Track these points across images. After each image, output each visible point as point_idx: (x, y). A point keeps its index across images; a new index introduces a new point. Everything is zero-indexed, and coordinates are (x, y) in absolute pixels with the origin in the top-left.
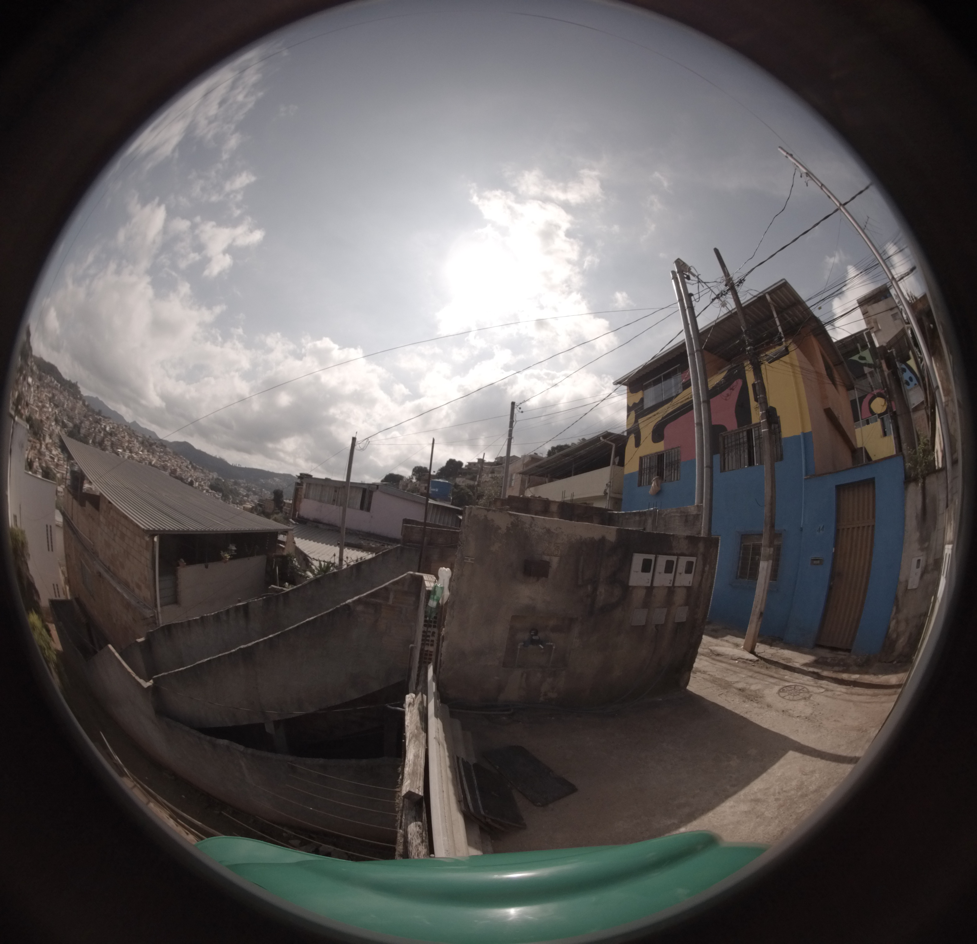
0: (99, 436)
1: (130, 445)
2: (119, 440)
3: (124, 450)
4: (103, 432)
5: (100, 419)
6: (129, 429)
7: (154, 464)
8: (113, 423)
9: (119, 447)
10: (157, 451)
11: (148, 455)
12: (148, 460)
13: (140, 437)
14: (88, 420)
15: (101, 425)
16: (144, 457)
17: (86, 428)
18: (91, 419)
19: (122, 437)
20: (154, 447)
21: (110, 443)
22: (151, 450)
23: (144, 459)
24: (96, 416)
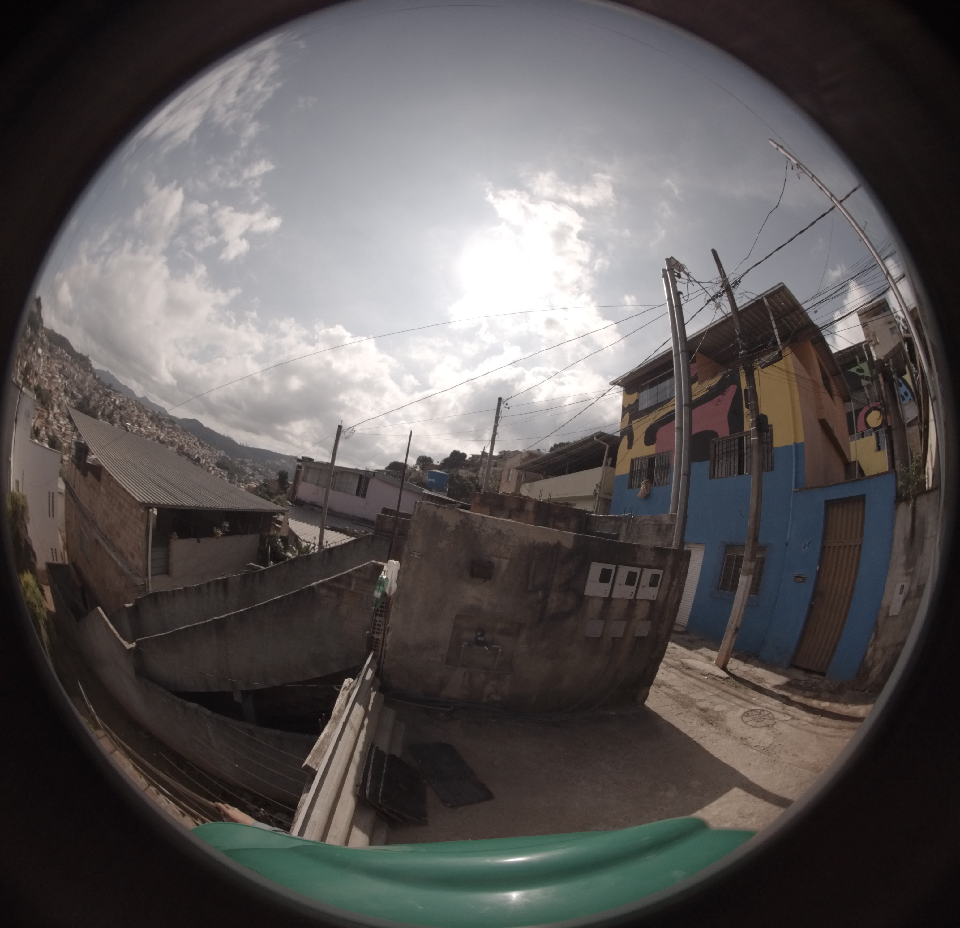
0: (108, 408)
1: (139, 420)
2: (128, 414)
3: (133, 424)
4: (112, 406)
5: (110, 393)
6: (139, 404)
7: (162, 439)
8: (123, 398)
9: (128, 421)
10: (166, 427)
11: (157, 430)
12: (156, 435)
13: (149, 412)
14: (98, 392)
15: (111, 398)
16: (152, 432)
17: (95, 400)
18: (101, 392)
19: (131, 411)
20: (163, 422)
21: (119, 416)
22: (160, 426)
23: (152, 434)
24: (106, 390)
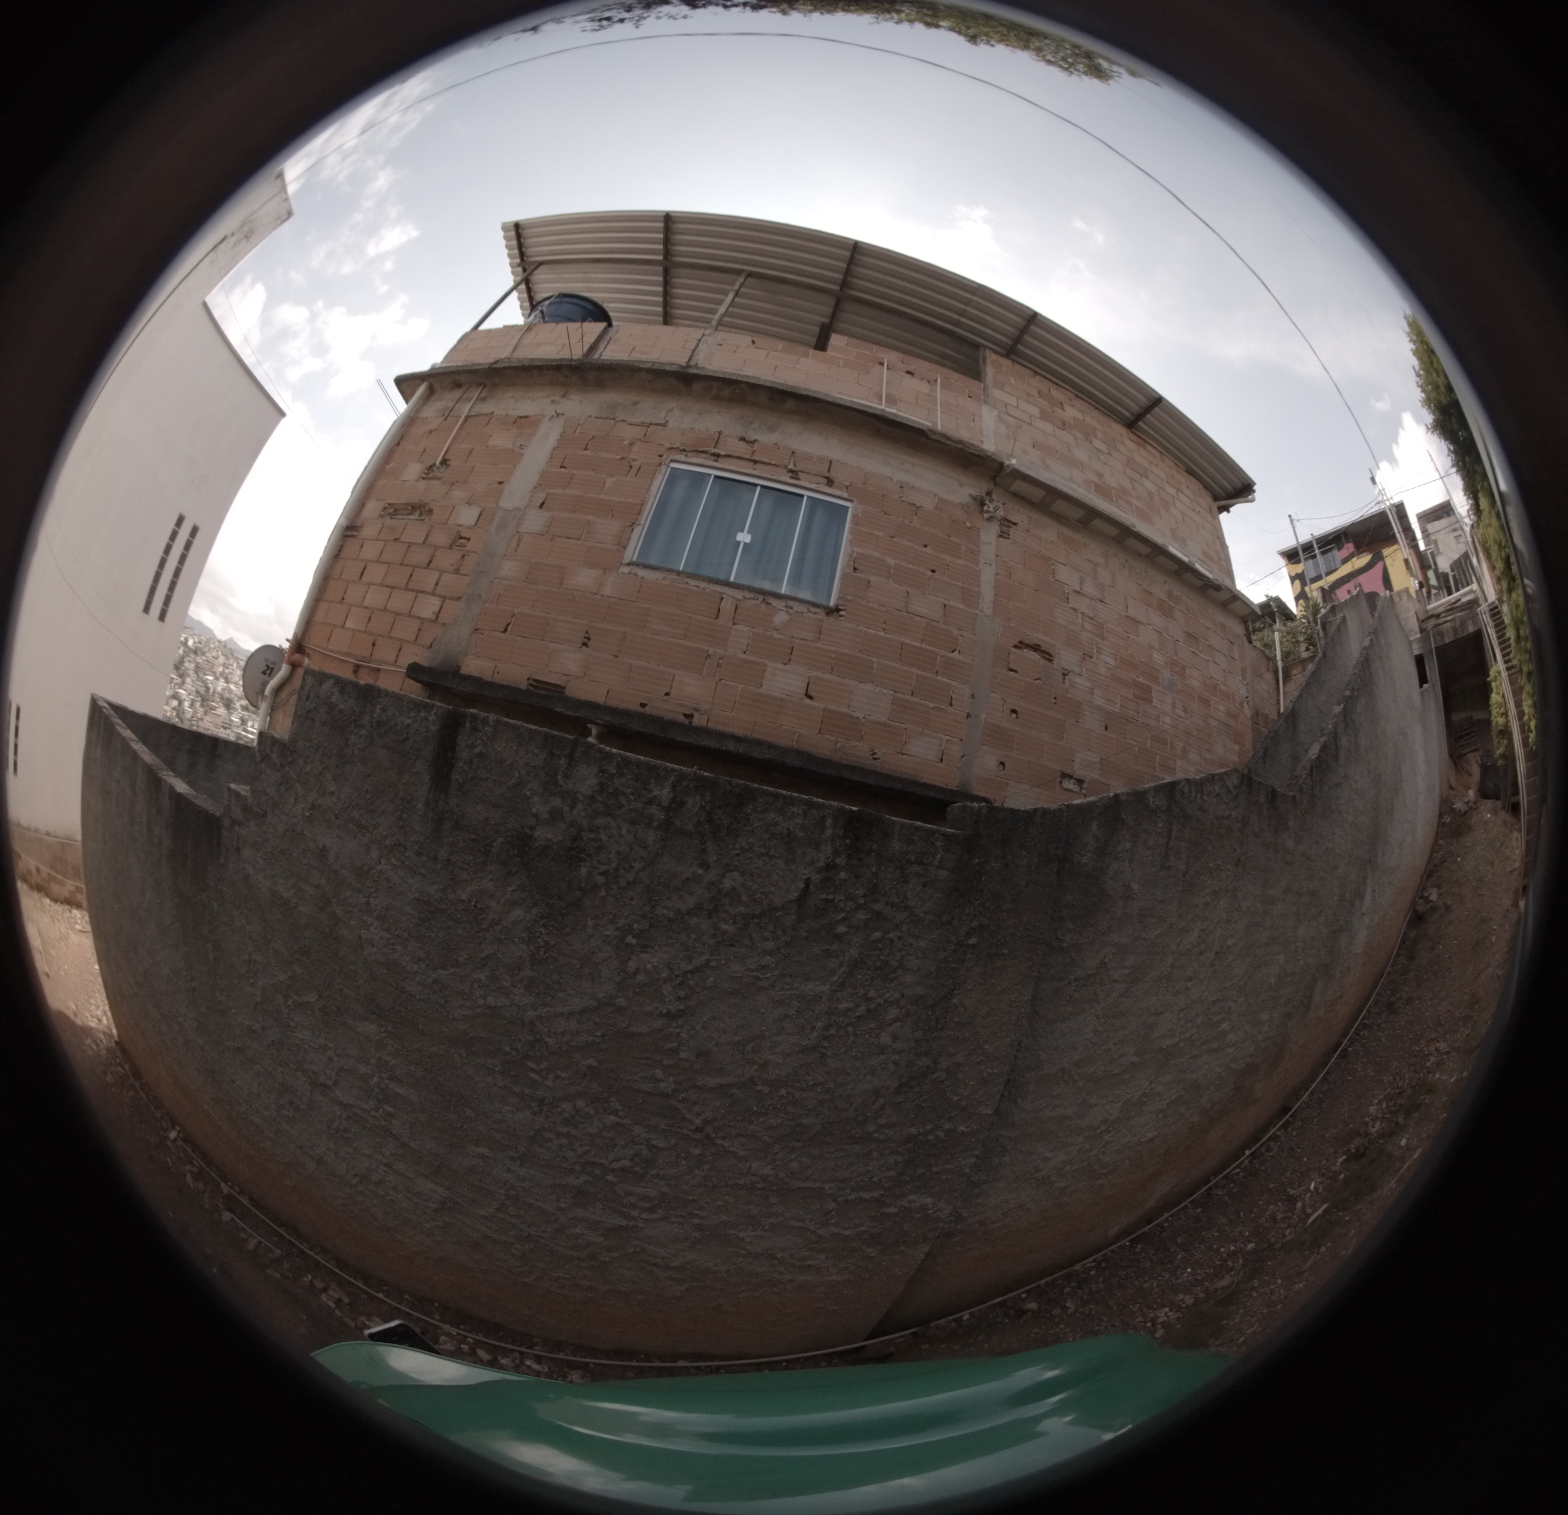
2: (208, 662)
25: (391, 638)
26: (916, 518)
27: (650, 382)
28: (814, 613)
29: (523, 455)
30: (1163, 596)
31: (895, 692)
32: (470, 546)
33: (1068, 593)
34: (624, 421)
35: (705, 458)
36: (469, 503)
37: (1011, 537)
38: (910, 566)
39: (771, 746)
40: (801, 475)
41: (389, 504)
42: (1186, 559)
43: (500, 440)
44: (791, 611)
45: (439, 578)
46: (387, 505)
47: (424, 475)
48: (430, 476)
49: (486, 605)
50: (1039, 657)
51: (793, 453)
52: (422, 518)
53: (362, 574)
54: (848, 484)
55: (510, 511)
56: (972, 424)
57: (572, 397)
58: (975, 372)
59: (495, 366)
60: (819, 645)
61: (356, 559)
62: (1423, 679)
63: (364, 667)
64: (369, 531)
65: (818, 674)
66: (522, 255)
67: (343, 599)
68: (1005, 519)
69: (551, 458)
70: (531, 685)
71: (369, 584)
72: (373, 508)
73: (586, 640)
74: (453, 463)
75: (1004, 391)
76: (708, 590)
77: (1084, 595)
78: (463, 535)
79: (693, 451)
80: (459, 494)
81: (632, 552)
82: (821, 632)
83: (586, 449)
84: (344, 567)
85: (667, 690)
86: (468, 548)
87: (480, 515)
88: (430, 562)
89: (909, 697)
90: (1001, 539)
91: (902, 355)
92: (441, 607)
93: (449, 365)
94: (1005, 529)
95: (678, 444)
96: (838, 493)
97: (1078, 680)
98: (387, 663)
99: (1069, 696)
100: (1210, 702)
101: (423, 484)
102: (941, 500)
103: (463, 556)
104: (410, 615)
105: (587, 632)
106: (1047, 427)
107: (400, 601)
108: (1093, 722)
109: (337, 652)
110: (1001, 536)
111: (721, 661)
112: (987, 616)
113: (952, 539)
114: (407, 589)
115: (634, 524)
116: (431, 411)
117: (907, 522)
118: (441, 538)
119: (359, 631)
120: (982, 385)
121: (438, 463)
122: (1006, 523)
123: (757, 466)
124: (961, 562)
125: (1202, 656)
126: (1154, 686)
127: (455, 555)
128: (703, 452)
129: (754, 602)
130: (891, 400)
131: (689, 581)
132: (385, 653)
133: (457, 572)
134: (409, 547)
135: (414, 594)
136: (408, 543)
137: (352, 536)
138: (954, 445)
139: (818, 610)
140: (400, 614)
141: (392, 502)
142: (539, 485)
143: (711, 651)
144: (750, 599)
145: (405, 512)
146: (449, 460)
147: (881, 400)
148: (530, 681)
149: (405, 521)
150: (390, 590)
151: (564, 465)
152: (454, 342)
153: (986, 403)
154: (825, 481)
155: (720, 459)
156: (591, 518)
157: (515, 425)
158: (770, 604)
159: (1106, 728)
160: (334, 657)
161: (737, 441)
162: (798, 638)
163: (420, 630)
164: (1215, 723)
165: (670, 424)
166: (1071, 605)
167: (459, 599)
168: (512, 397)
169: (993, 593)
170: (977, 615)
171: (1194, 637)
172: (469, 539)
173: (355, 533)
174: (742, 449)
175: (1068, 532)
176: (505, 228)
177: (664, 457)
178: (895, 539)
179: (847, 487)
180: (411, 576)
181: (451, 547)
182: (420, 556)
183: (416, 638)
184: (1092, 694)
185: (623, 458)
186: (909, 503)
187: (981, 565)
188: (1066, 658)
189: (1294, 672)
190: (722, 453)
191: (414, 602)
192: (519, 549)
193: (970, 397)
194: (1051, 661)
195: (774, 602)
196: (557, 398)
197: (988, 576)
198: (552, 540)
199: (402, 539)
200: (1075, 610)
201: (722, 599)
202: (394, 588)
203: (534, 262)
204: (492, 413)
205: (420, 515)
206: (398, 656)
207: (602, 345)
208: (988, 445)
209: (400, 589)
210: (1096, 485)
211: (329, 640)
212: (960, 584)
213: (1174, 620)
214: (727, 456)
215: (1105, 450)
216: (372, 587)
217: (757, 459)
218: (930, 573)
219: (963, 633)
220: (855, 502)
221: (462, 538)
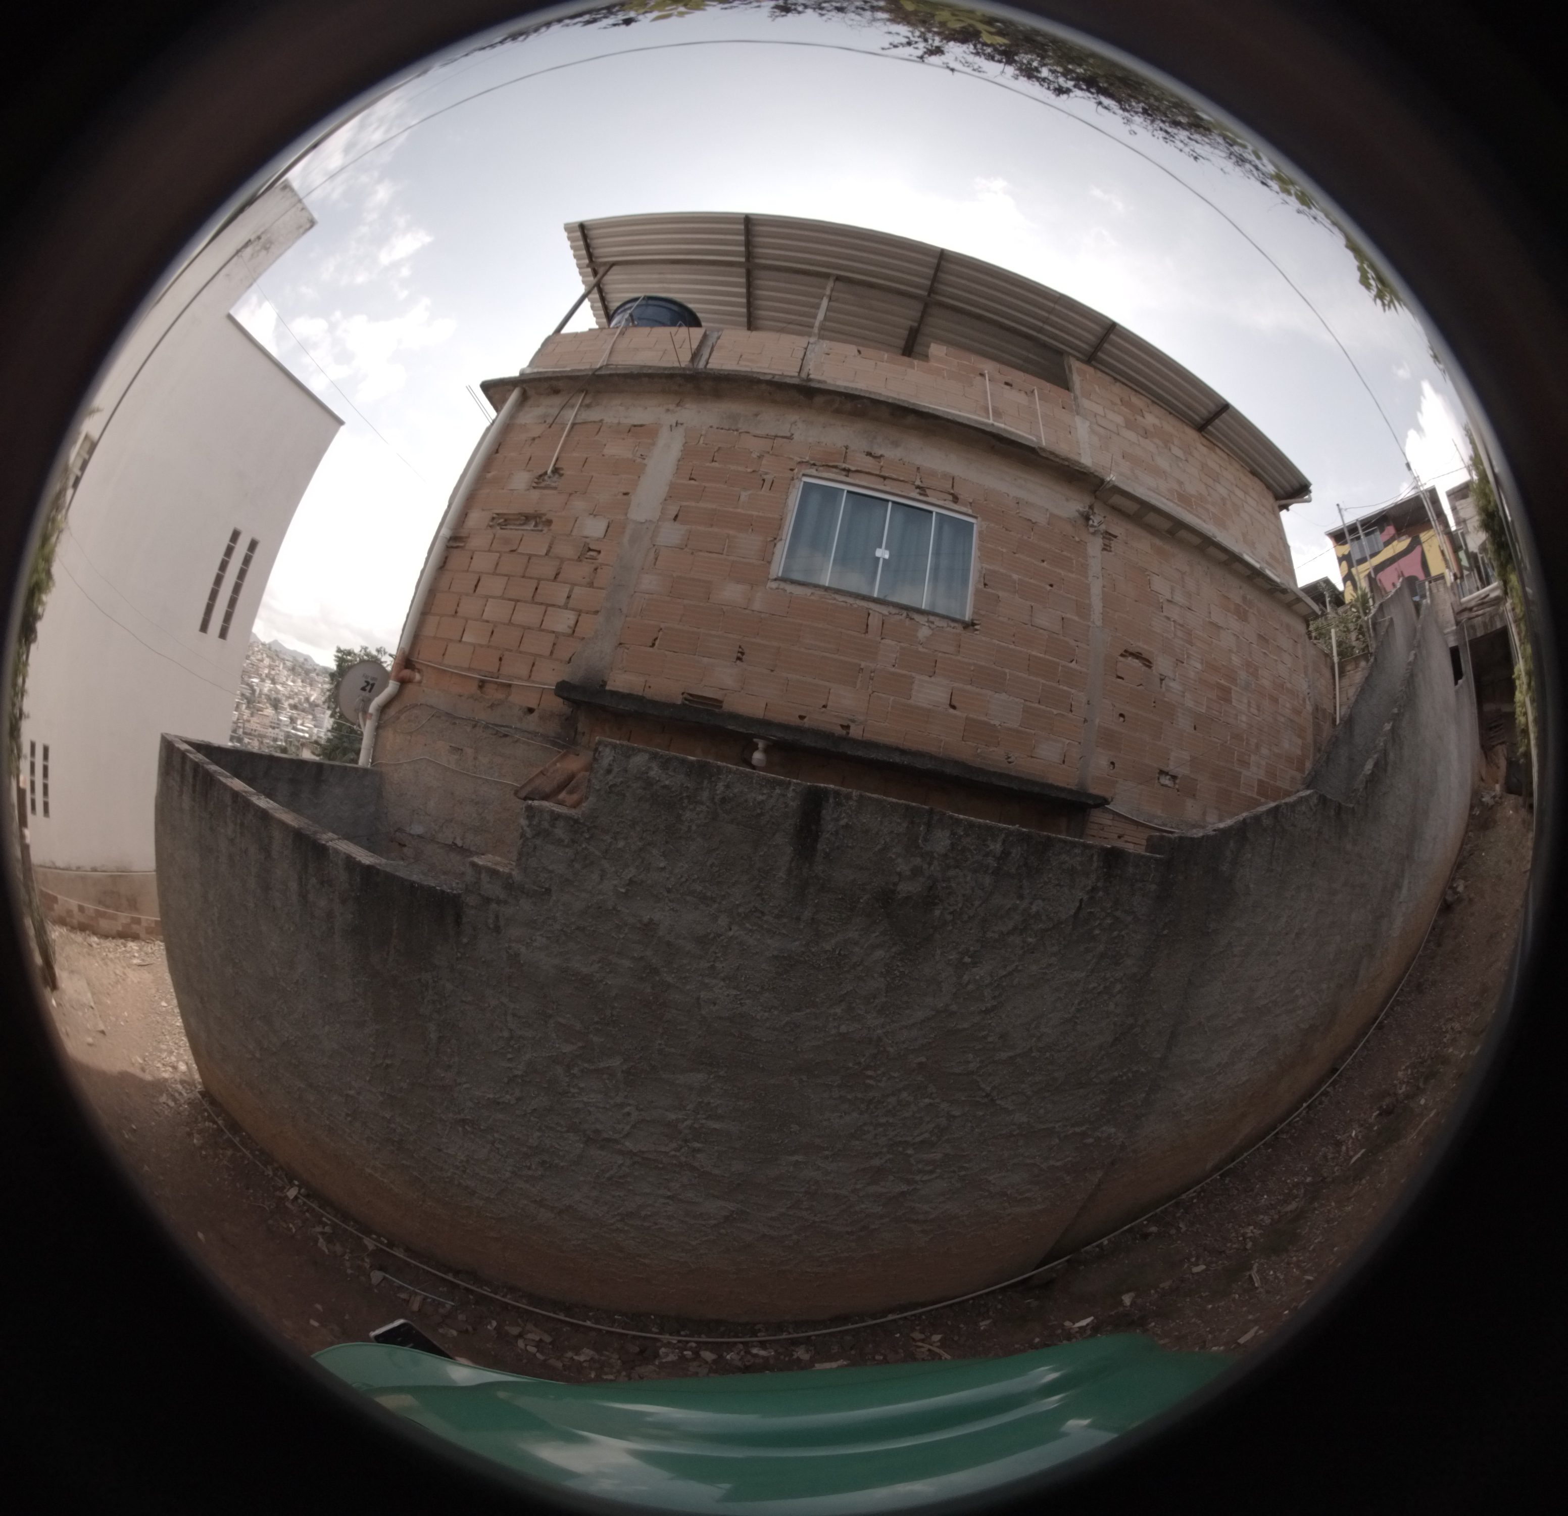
1: (273, 673)
10: (318, 682)
12: (303, 695)
22: (308, 681)
25: (520, 652)
26: (1032, 533)
27: (770, 393)
28: (954, 628)
29: (645, 465)
30: (1239, 601)
31: (1025, 700)
32: (601, 558)
33: (1162, 603)
34: (748, 433)
35: (836, 473)
36: (593, 514)
37: (1112, 549)
38: (1032, 581)
39: (932, 757)
40: (928, 492)
41: (498, 514)
42: (1257, 565)
43: (618, 449)
44: (933, 626)
45: (571, 591)
46: (495, 515)
47: (534, 485)
48: (543, 484)
49: (628, 619)
50: (1141, 664)
51: (918, 468)
52: (540, 528)
53: (476, 586)
54: (971, 501)
55: (642, 523)
56: (1070, 436)
57: (687, 406)
58: (1064, 384)
59: (598, 373)
60: (959, 658)
61: (467, 571)
62: (1458, 674)
63: (490, 682)
64: (475, 542)
65: (960, 685)
66: (590, 256)
67: (456, 612)
68: (1107, 533)
69: (677, 469)
70: (686, 699)
71: (487, 598)
72: (476, 518)
73: (739, 655)
74: (567, 472)
75: (1090, 400)
76: (855, 606)
77: (1175, 604)
78: (592, 547)
79: (823, 466)
80: (579, 504)
81: (777, 568)
82: (959, 646)
83: (713, 461)
84: (453, 579)
85: (824, 703)
86: (600, 561)
87: (608, 527)
88: (557, 574)
89: (1036, 705)
90: (1105, 552)
91: (998, 366)
92: (577, 622)
93: (535, 370)
94: (1107, 542)
95: (807, 458)
96: (964, 509)
97: (1172, 684)
98: (520, 678)
99: (1166, 699)
100: (1278, 700)
101: (535, 494)
102: (1052, 515)
103: (596, 569)
104: (540, 629)
105: (740, 647)
106: (1130, 435)
107: (527, 615)
108: (1184, 723)
109: (456, 668)
110: (1104, 549)
111: (872, 675)
112: (1097, 627)
113: (1065, 553)
114: (533, 601)
115: (775, 539)
116: (530, 417)
117: (1025, 537)
118: (566, 550)
119: (481, 646)
120: (1072, 394)
121: (549, 471)
122: (1108, 536)
123: (887, 482)
124: (1073, 576)
125: (1272, 656)
126: (1233, 687)
127: (585, 569)
128: (835, 467)
129: (898, 617)
130: (997, 414)
131: (837, 596)
132: (516, 668)
133: (591, 585)
134: (529, 559)
135: (543, 607)
136: (527, 554)
137: (457, 547)
138: (1061, 462)
139: (956, 625)
140: (529, 628)
141: (500, 511)
142: (669, 497)
143: (863, 664)
144: (895, 614)
145: (518, 522)
146: (562, 469)
147: (988, 413)
148: (685, 695)
149: (521, 532)
150: (513, 603)
151: (693, 476)
152: (538, 346)
153: (1078, 414)
154: (951, 498)
155: (850, 474)
156: (731, 532)
157: (630, 434)
158: (913, 619)
159: (1195, 728)
160: (452, 673)
161: (864, 456)
162: (940, 652)
163: (554, 644)
164: (1282, 719)
165: (796, 437)
166: (1165, 614)
167: (596, 612)
168: (621, 405)
169: (1101, 605)
170: (1089, 627)
171: (1264, 638)
172: (599, 552)
173: (462, 544)
174: (869, 464)
175: (1158, 542)
176: (568, 228)
177: (796, 471)
178: (1017, 555)
179: (971, 503)
180: (536, 589)
181: (579, 560)
182: (547, 569)
183: (552, 653)
184: (1184, 697)
185: (754, 471)
186: (1026, 519)
187: (1090, 579)
188: (1163, 664)
189: (1349, 668)
190: (853, 468)
191: (544, 616)
192: (657, 563)
193: (1064, 408)
194: (1150, 667)
195: (917, 617)
196: (671, 407)
197: (1096, 589)
198: (692, 553)
199: (519, 551)
200: (1168, 619)
201: (869, 614)
202: (518, 601)
203: (605, 264)
204: (601, 421)
205: (536, 525)
206: (531, 671)
207: (706, 352)
208: (1087, 460)
209: (526, 602)
210: (1179, 494)
211: (444, 655)
212: (1074, 597)
213: (1249, 623)
214: (857, 471)
215: (1183, 458)
216: (490, 600)
217: (887, 475)
218: (1049, 588)
219: (1079, 644)
220: (979, 519)
221: (590, 550)
